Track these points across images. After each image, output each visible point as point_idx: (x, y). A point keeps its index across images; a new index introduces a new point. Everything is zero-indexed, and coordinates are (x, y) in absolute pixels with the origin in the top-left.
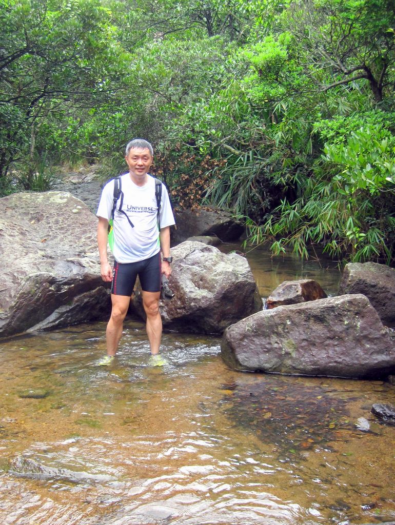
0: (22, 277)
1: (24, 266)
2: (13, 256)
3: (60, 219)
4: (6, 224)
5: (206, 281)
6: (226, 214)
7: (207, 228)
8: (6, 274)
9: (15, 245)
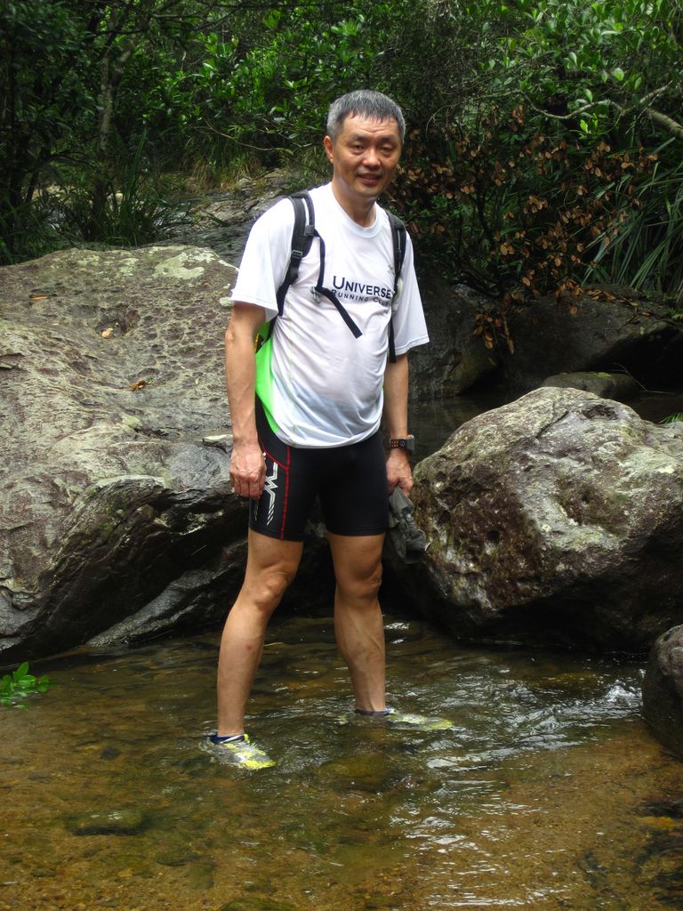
0: (78, 488)
1: (84, 456)
2: (50, 430)
3: (185, 324)
4: (32, 337)
5: (599, 501)
6: (654, 309)
7: (599, 347)
8: (31, 480)
9: (58, 399)
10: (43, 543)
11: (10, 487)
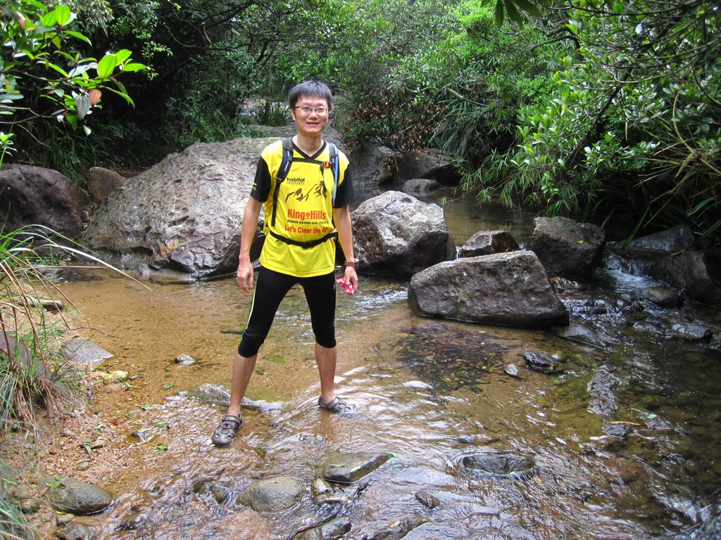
0: (236, 220)
1: (240, 210)
2: (230, 200)
4: (226, 168)
5: (402, 230)
6: (446, 158)
7: (426, 170)
8: (222, 217)
9: (234, 190)
10: (225, 238)
11: (215, 219)
